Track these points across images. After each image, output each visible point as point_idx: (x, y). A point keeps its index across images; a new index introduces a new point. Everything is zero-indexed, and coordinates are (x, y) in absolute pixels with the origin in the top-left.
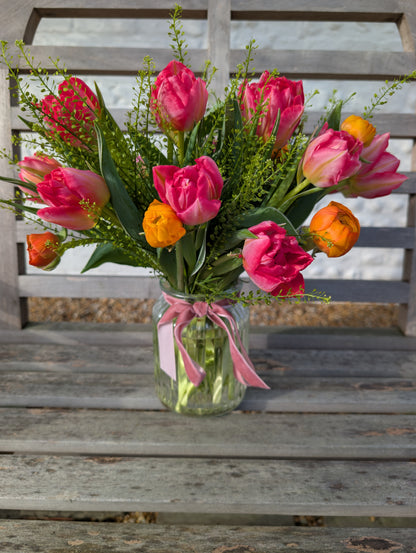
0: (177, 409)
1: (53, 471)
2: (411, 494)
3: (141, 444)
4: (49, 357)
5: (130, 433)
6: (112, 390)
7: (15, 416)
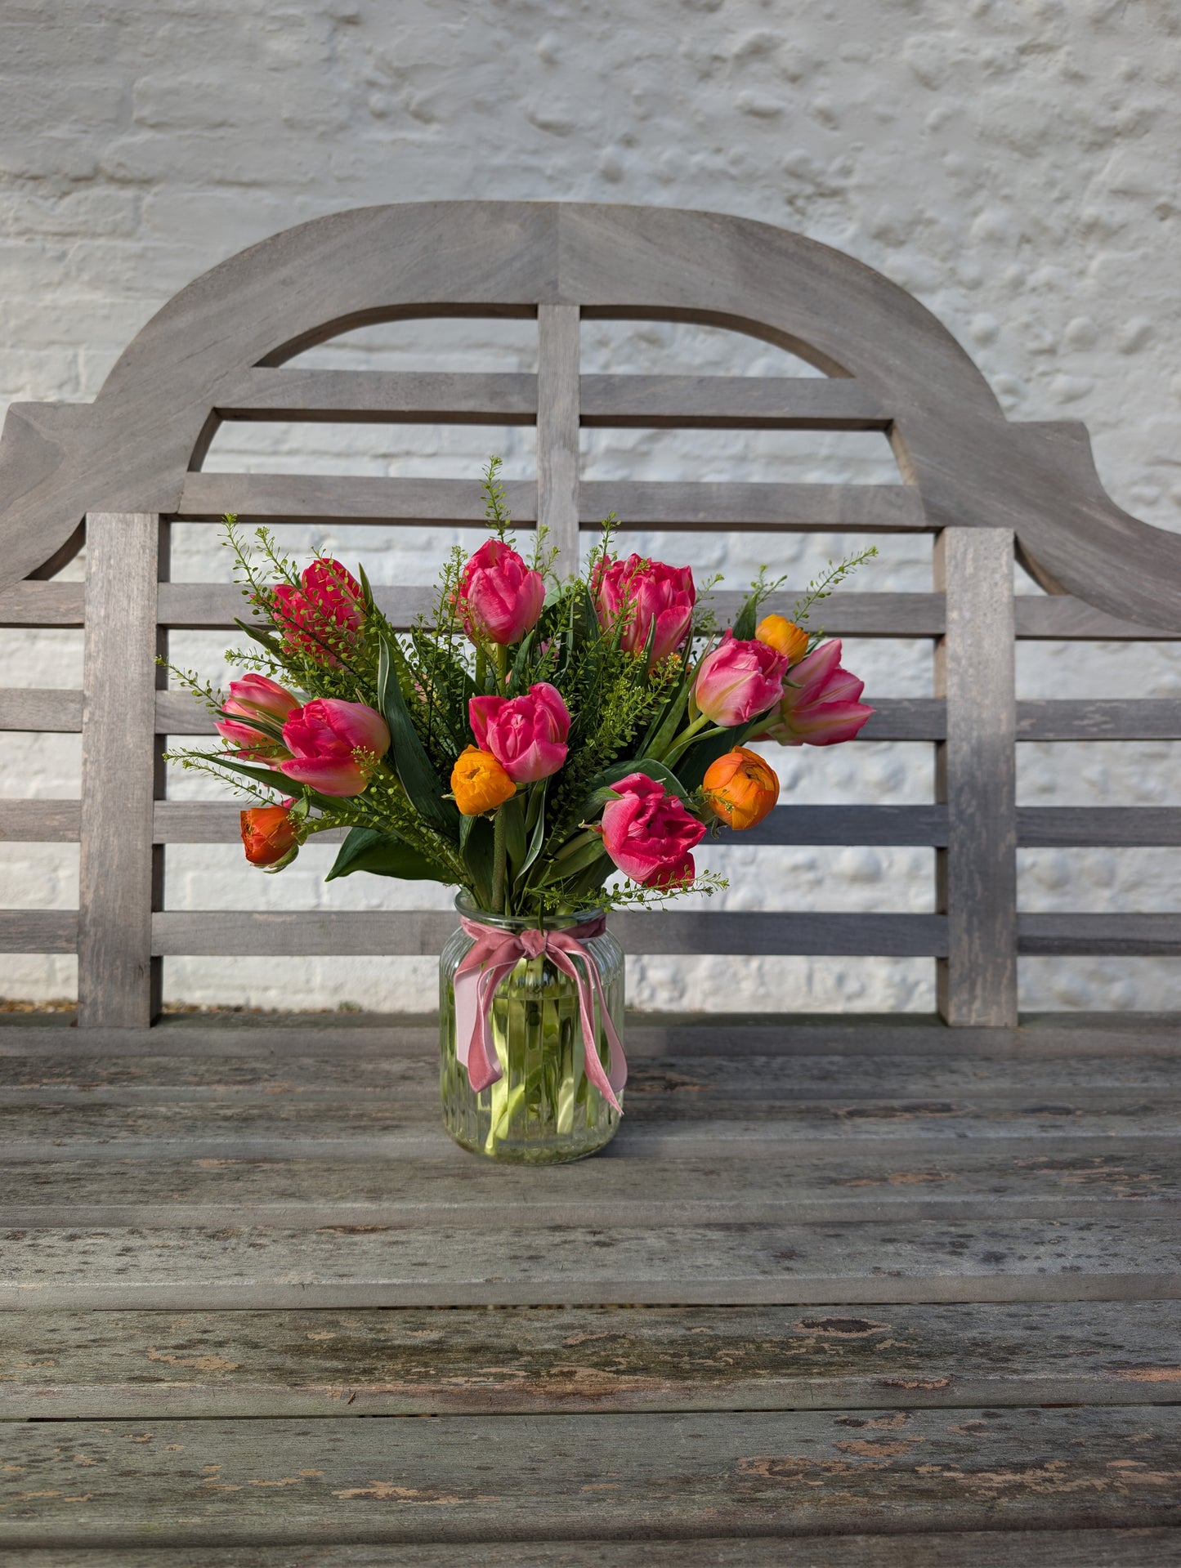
0: (489, 1146)
1: (262, 1246)
2: (917, 1262)
3: (422, 1206)
4: (217, 1078)
5: (399, 1190)
6: (354, 1128)
7: (169, 1170)
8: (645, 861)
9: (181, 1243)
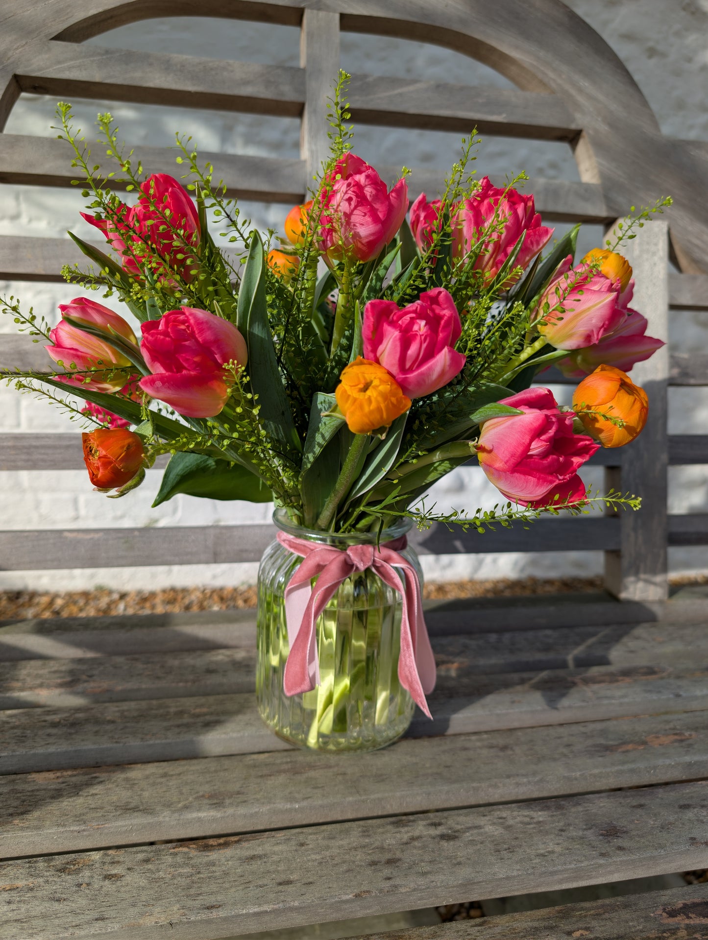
0: (312, 739)
3: (265, 809)
5: (239, 793)
6: (178, 726)
7: (5, 790)
8: (542, 480)
9: (31, 882)
